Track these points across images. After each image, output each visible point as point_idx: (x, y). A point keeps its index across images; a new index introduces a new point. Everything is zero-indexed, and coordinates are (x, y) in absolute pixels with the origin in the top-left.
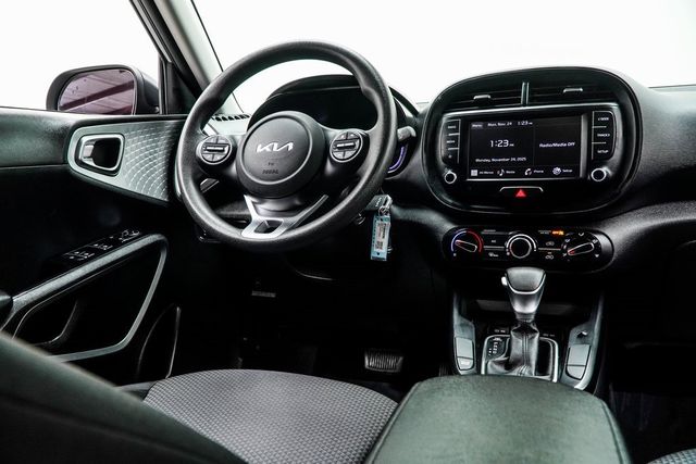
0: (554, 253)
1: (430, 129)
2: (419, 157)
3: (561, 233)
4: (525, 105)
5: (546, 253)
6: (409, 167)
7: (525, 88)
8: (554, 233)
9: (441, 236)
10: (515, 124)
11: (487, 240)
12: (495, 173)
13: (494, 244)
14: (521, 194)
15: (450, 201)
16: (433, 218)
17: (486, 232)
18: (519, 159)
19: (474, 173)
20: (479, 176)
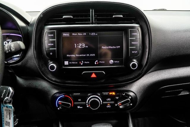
0: (111, 104)
1: (37, 37)
2: (31, 52)
3: (114, 93)
4: (92, 23)
5: (107, 104)
6: (26, 58)
7: (92, 12)
8: (111, 93)
9: (50, 97)
10: (88, 34)
12: (78, 63)
13: (80, 102)
15: (54, 79)
16: (44, 84)
18: (91, 55)
19: (66, 63)
20: (69, 65)
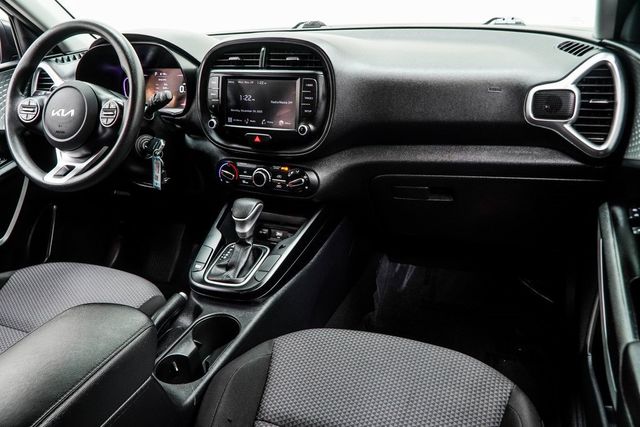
0: (282, 184)
3: (286, 169)
4: (262, 68)
5: (276, 183)
6: (188, 113)
8: (282, 168)
10: (255, 83)
11: (241, 170)
12: (243, 121)
13: (245, 174)
14: (257, 139)
17: (240, 164)
18: (258, 111)
19: (230, 120)
20: (233, 123)
